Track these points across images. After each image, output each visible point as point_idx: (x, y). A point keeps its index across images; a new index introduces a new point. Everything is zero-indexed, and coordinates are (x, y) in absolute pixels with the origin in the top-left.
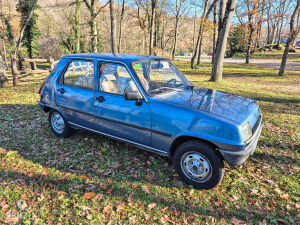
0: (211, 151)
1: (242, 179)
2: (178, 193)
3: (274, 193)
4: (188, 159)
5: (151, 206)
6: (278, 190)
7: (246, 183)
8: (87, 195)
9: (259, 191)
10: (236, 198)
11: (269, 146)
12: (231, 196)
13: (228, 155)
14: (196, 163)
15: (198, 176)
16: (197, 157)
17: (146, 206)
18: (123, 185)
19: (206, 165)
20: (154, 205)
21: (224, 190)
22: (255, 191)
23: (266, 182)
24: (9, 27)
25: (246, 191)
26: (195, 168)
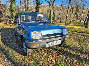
5: (3, 55)
16: (24, 43)
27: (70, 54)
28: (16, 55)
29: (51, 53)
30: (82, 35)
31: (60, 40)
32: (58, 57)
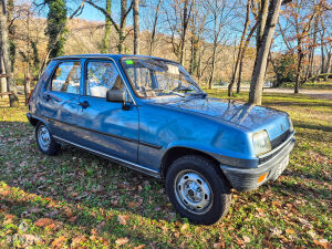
0: (211, 169)
1: (261, 215)
2: (165, 228)
3: (306, 236)
4: (183, 181)
6: (312, 233)
7: (266, 220)
8: (41, 222)
9: (284, 233)
10: (247, 239)
11: (308, 177)
12: (240, 236)
13: (233, 173)
14: (193, 187)
15: (195, 205)
16: (193, 177)
17: (113, 241)
18: (93, 212)
19: (205, 188)
20: (125, 240)
21: (231, 228)
22: (277, 232)
23: (297, 222)
24: (35, 51)
25: (265, 231)
26: (191, 193)
32: (294, 207)
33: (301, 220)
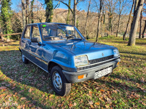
3: (104, 107)
4: (55, 76)
7: (90, 97)
8: (2, 88)
9: (94, 104)
12: (73, 103)
19: (61, 80)
20: (25, 98)
21: (72, 99)
22: (91, 103)
26: (56, 81)
27: (126, 86)
28: (43, 96)
29: (97, 88)
30: (128, 57)
31: (112, 66)
32: (110, 93)
33: (108, 99)
